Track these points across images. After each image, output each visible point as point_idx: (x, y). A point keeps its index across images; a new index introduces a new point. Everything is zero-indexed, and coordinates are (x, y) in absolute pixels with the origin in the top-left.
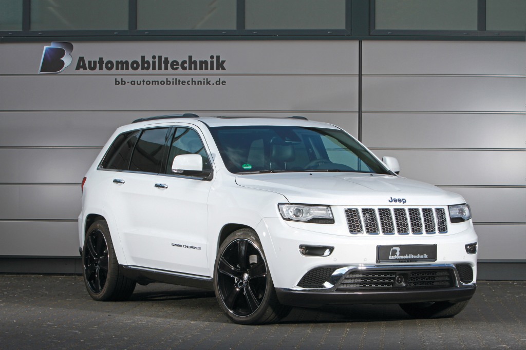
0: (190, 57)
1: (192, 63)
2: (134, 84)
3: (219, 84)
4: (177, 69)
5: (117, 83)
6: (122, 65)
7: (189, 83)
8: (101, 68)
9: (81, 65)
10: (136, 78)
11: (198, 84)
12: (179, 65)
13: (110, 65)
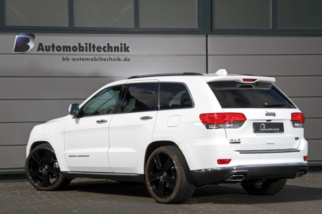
0: (108, 44)
1: (110, 48)
2: (75, 60)
3: (126, 61)
4: (100, 51)
5: (64, 59)
6: (67, 48)
7: (108, 60)
8: (53, 50)
9: (41, 48)
10: (75, 57)
11: (113, 60)
12: (101, 49)
13: (59, 48)
